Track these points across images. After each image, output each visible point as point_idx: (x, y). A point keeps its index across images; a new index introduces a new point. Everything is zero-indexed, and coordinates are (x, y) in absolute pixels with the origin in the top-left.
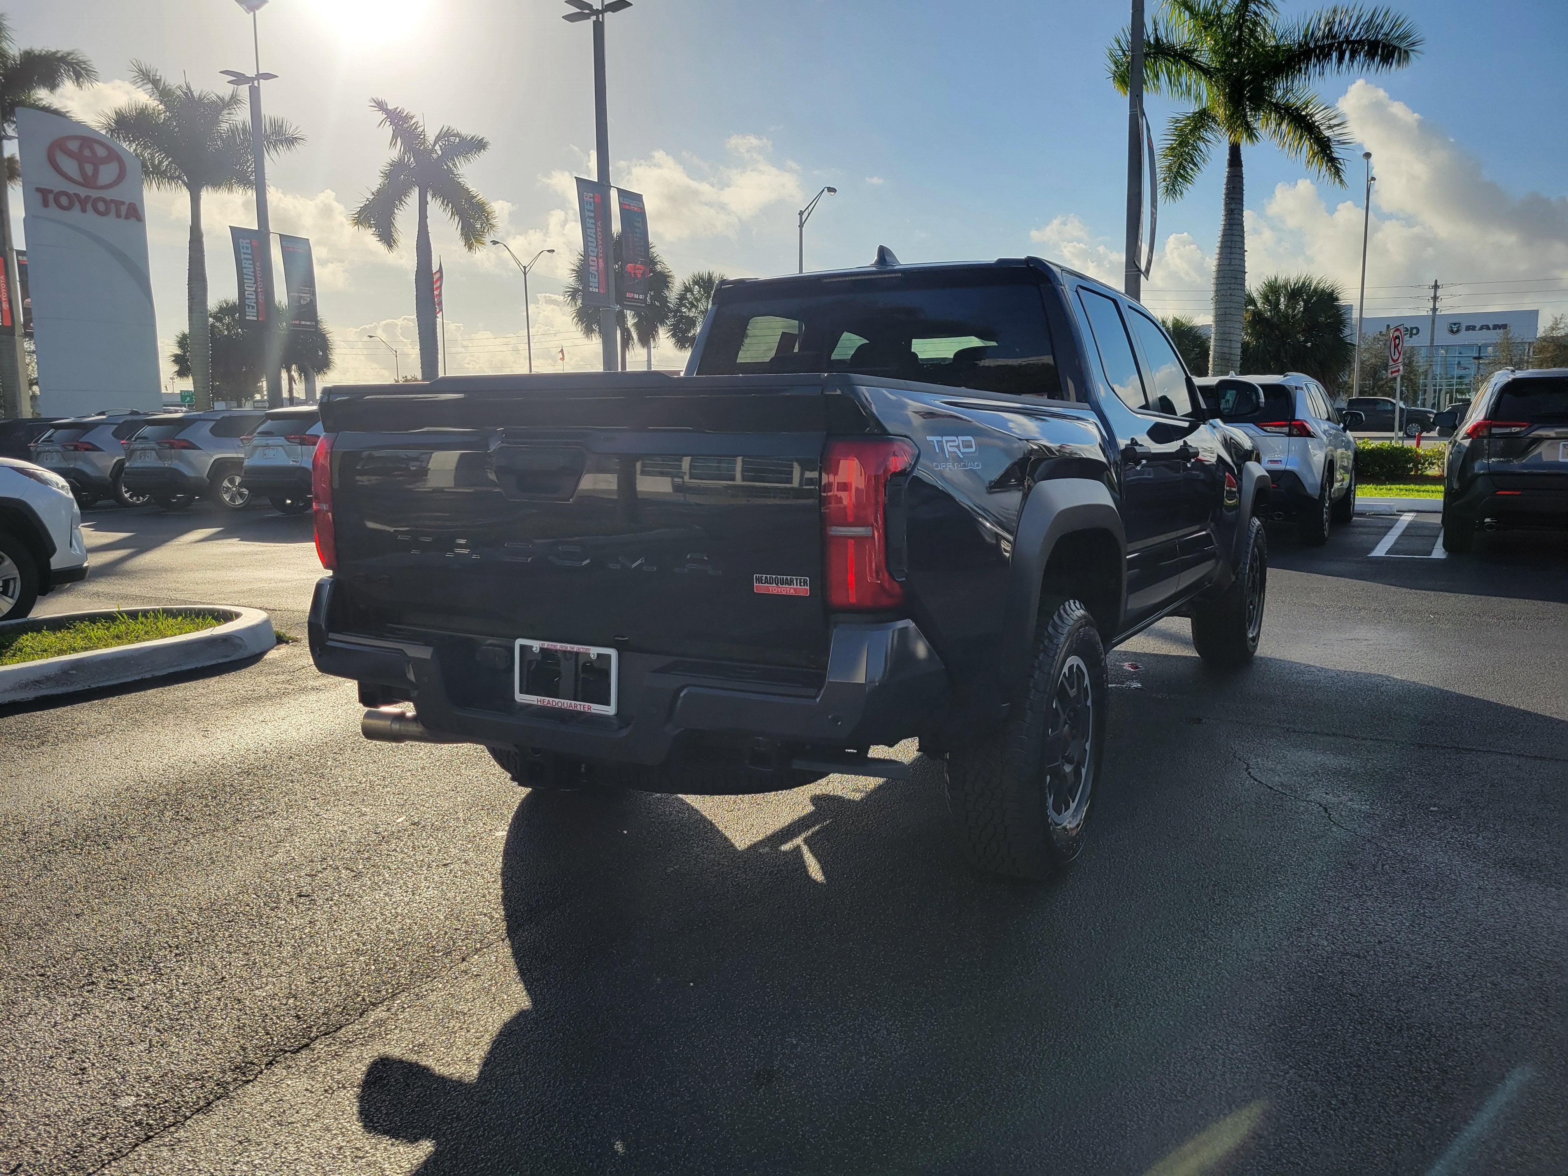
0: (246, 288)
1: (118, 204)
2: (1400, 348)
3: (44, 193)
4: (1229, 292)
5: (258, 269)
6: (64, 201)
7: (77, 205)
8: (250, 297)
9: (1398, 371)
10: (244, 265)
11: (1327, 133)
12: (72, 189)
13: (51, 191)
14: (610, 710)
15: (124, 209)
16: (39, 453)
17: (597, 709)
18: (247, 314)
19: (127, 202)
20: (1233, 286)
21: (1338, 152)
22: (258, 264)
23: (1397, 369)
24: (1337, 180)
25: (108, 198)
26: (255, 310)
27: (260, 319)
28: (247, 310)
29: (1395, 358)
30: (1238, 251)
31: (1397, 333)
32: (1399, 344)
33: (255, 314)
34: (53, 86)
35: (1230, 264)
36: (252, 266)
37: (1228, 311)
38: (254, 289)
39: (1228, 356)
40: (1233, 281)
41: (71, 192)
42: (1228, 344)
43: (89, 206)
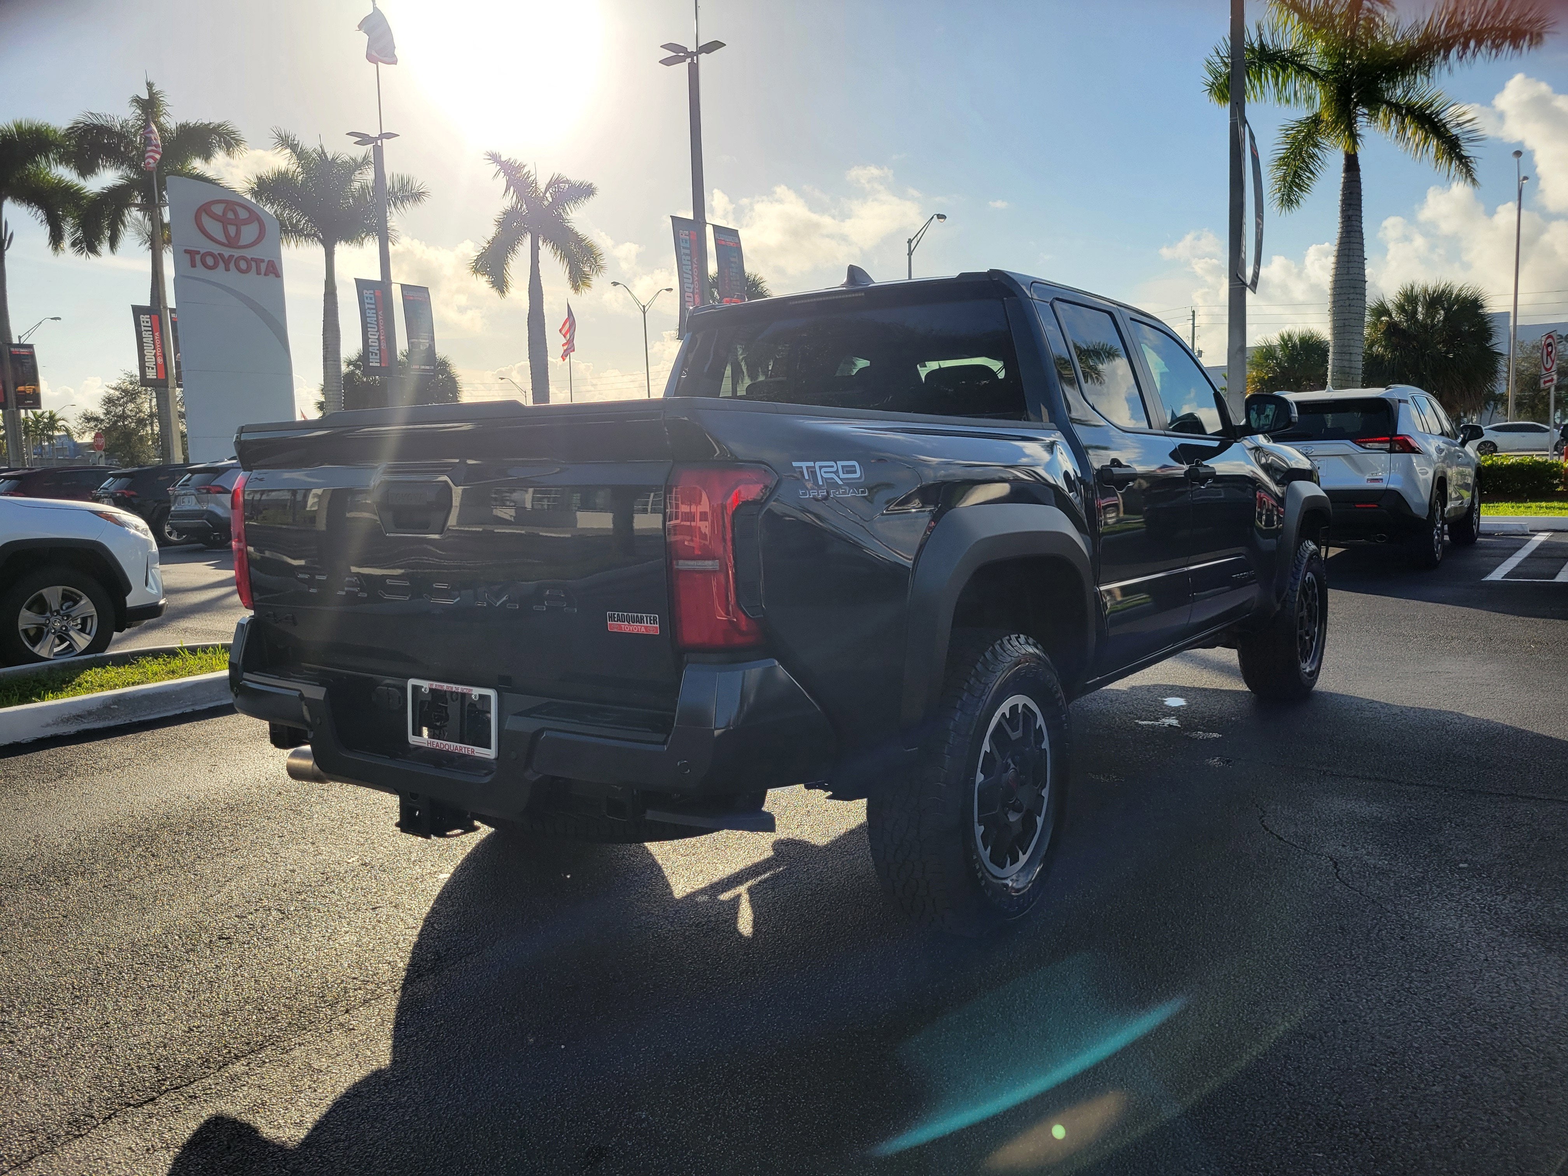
0: (370, 336)
1: (258, 261)
2: (1553, 355)
3: (191, 253)
4: (1347, 303)
5: (380, 317)
6: (210, 261)
7: (222, 265)
8: (374, 344)
9: (1552, 380)
10: (368, 315)
11: (1454, 131)
12: (216, 249)
13: (198, 253)
14: (490, 753)
15: (263, 266)
16: (176, 497)
17: (479, 752)
18: (371, 360)
19: (266, 260)
20: (1351, 297)
21: (1467, 150)
22: (380, 313)
23: (1550, 378)
24: (1469, 180)
25: (249, 257)
26: (378, 357)
27: (383, 365)
28: (371, 357)
29: (1548, 366)
30: (1356, 259)
31: (1550, 340)
32: (1552, 352)
33: (378, 361)
34: (207, 156)
35: (1348, 274)
36: (375, 315)
37: (1347, 323)
38: (377, 337)
39: (1348, 370)
40: (1352, 290)
41: (216, 252)
42: (1347, 357)
43: (232, 265)
